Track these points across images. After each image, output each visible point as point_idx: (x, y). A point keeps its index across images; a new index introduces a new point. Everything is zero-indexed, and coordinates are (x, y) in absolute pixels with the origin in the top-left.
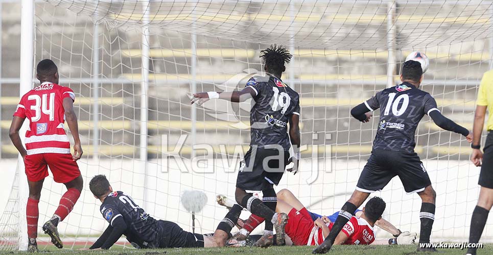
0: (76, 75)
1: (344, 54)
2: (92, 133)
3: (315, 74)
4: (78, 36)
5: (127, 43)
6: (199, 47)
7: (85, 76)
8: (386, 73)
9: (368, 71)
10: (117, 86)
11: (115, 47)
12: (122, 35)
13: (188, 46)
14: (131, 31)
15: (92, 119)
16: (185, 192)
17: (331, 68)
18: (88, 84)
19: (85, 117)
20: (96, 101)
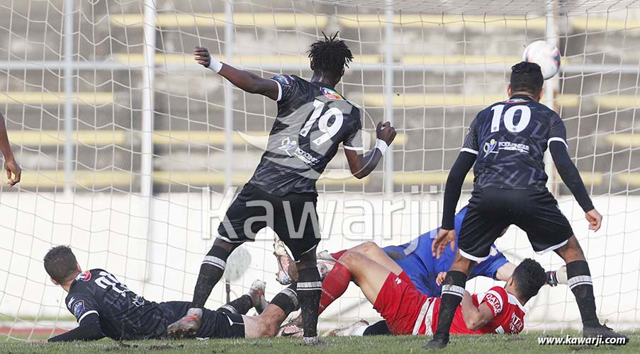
0: (36, 56)
1: (474, 22)
2: (62, 150)
3: (427, 54)
5: (121, 3)
6: (237, 10)
7: (51, 57)
10: (104, 74)
11: (100, 9)
13: (219, 9)
15: (62, 128)
17: (453, 45)
18: (56, 71)
19: (51, 126)
20: (68, 98)
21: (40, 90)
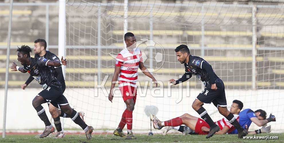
0: (88, 44)
1: (230, 34)
2: (97, 75)
3: (214, 44)
4: (89, 23)
5: (115, 27)
6: (154, 29)
7: (92, 44)
8: (251, 43)
9: (242, 43)
10: (110, 50)
11: (108, 29)
12: (112, 23)
13: (148, 29)
14: (117, 21)
15: (97, 67)
16: (147, 106)
17: (223, 41)
18: (94, 49)
19: (93, 67)
20: (99, 58)
21: (89, 55)
